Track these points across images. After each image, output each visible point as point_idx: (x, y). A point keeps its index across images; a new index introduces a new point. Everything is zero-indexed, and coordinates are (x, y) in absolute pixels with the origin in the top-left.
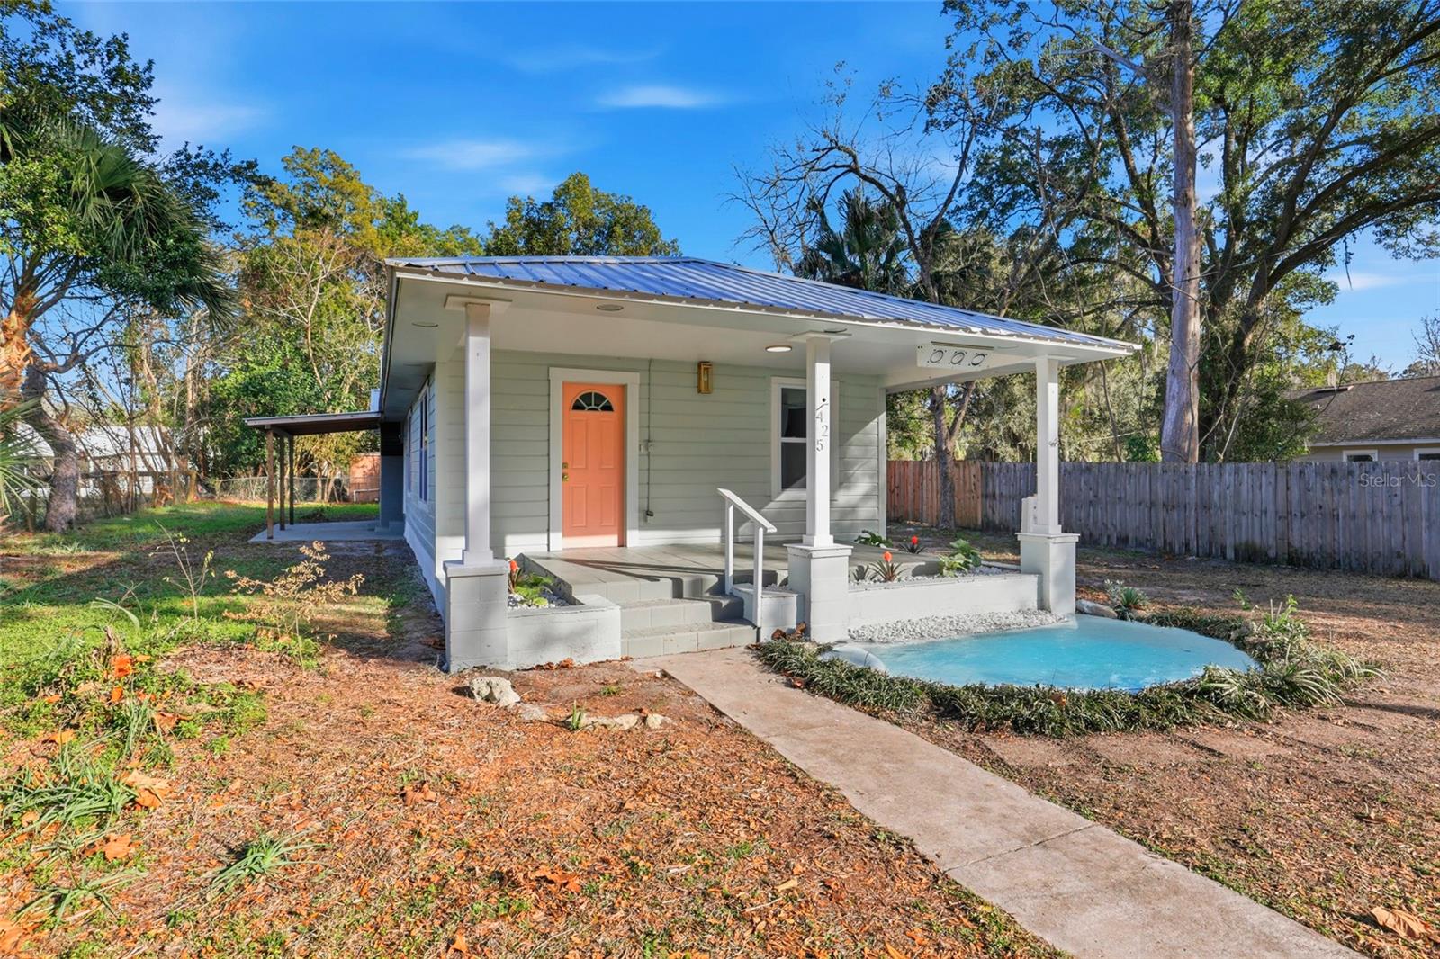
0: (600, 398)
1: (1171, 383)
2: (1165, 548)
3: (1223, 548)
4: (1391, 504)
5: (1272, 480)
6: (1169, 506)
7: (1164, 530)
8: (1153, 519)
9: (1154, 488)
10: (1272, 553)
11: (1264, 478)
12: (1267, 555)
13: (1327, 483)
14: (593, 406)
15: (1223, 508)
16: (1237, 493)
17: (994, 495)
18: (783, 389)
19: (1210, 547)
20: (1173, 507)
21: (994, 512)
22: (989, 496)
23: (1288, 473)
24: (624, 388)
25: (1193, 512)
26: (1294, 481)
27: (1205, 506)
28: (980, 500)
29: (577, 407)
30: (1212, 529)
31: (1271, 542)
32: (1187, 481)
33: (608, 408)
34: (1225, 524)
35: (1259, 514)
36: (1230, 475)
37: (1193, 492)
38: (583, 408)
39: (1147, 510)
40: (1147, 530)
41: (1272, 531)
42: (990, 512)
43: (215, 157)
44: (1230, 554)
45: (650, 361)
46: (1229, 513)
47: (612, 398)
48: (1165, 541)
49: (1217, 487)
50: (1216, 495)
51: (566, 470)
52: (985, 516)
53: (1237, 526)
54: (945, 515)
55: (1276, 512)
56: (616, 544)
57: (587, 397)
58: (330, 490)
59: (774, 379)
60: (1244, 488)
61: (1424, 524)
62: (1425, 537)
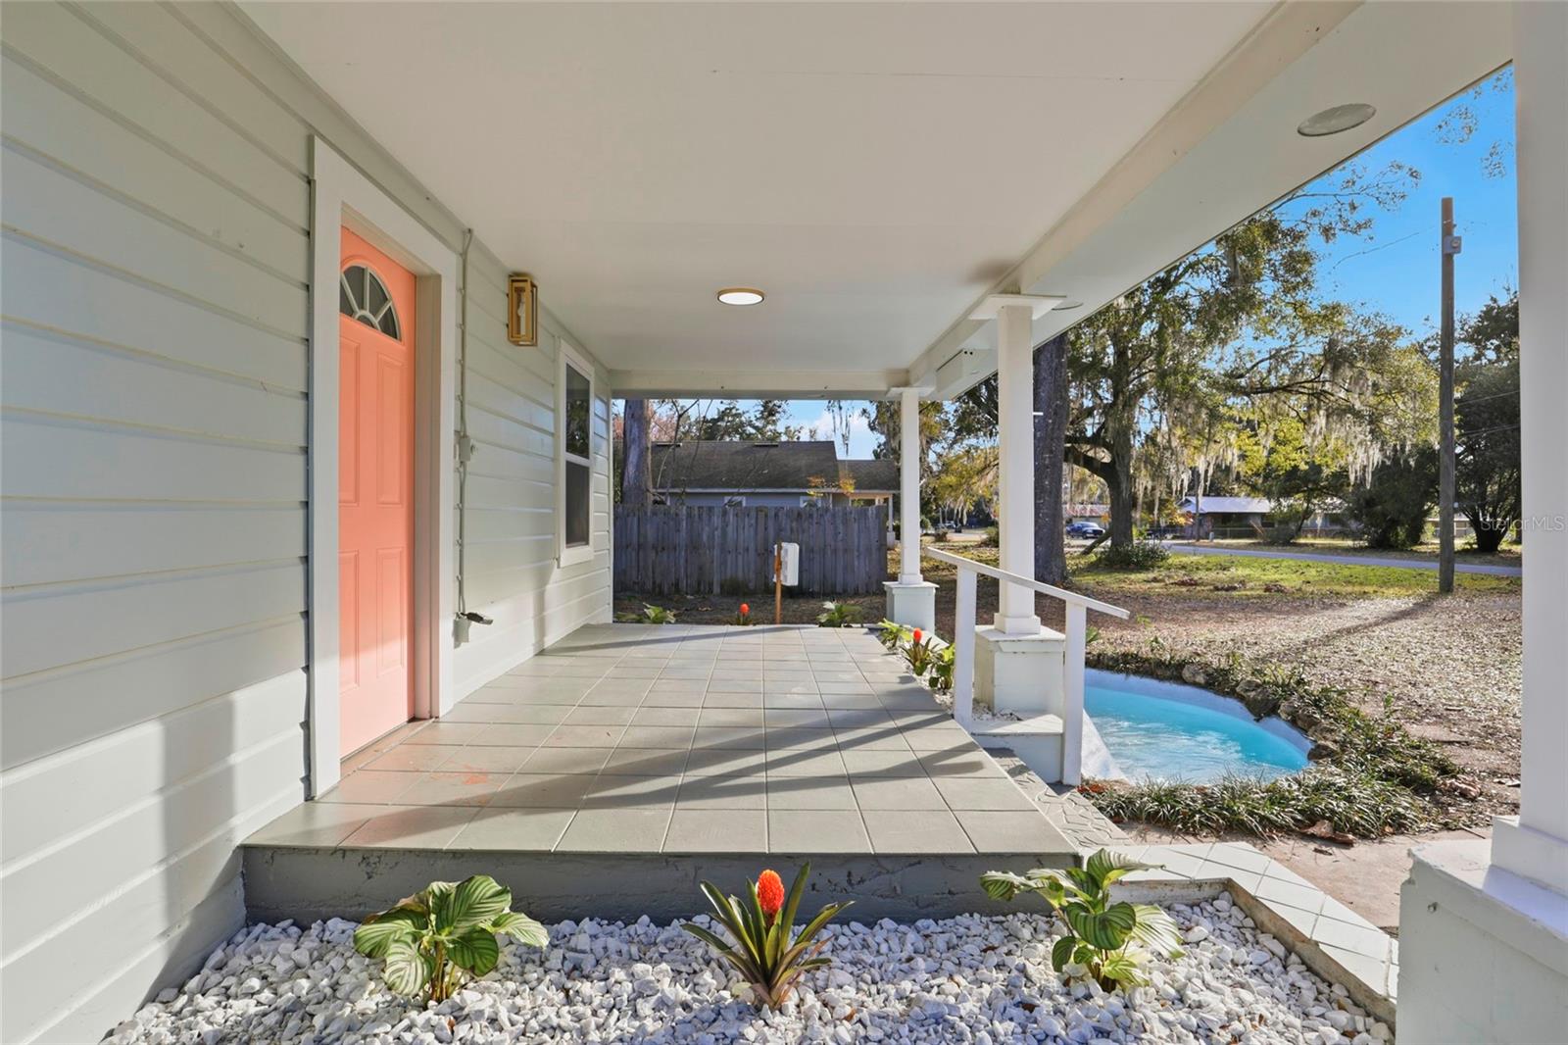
2: (654, 589)
3: (711, 585)
4: (835, 541)
5: (753, 521)
6: (660, 548)
7: (653, 573)
8: (641, 564)
9: (642, 531)
10: (751, 585)
11: (746, 520)
12: (747, 587)
13: (794, 524)
15: (711, 548)
16: (724, 533)
19: (699, 584)
20: (663, 549)
23: (766, 516)
25: (683, 553)
26: (771, 523)
27: (694, 546)
30: (700, 568)
31: (752, 576)
32: (678, 523)
34: (713, 562)
35: (742, 551)
36: (718, 517)
37: (683, 533)
39: (634, 554)
40: (634, 573)
41: (752, 567)
44: (717, 589)
46: (716, 552)
48: (654, 583)
49: (707, 529)
50: (705, 538)
53: (724, 563)
55: (756, 550)
60: (730, 529)
61: (856, 554)
62: (856, 563)
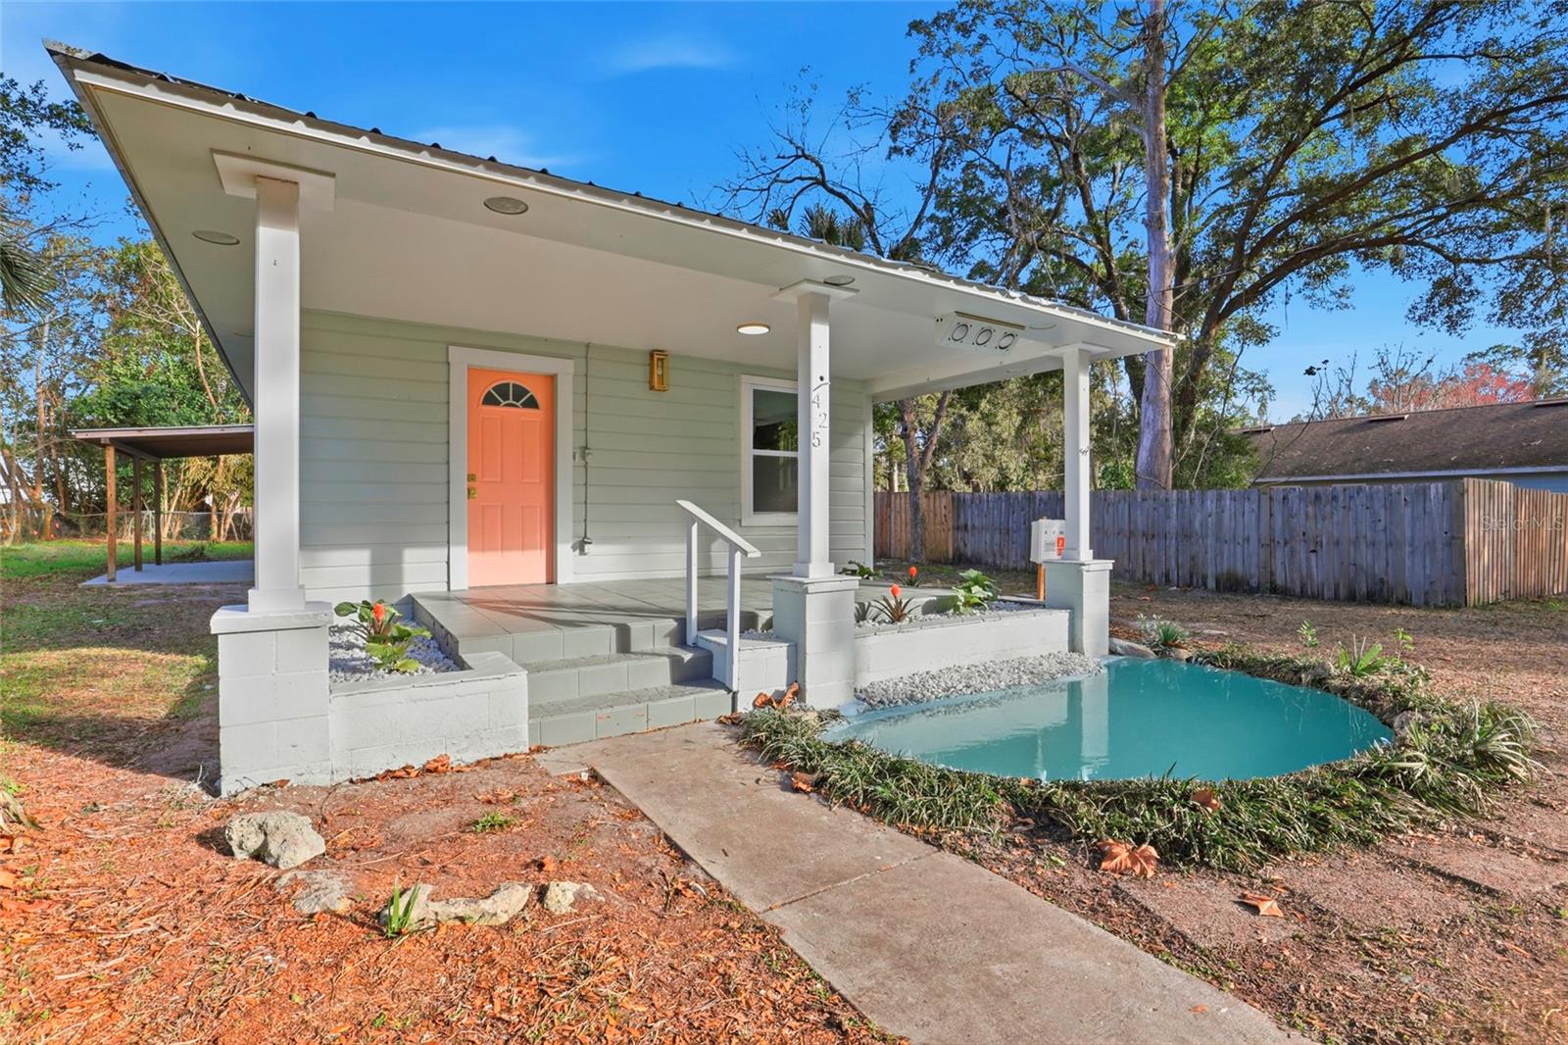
0: (520, 392)
1: (1146, 409)
2: (1144, 578)
3: (1205, 578)
4: (1374, 529)
5: (1255, 506)
6: (1148, 536)
7: (1144, 561)
8: (1132, 551)
9: (1133, 517)
10: (1254, 582)
11: (1246, 503)
12: (1249, 584)
13: (1310, 509)
14: (511, 401)
15: (1204, 537)
16: (1219, 522)
17: (966, 526)
18: (755, 391)
19: (1191, 577)
20: (1153, 536)
21: (965, 545)
22: (961, 528)
23: (1271, 499)
24: (552, 379)
25: (1174, 541)
26: (1277, 508)
27: (1186, 535)
28: (951, 533)
29: (489, 400)
30: (1193, 559)
31: (1254, 570)
32: (1167, 509)
33: (532, 403)
34: (1206, 552)
35: (1241, 542)
36: (1212, 501)
37: (1174, 522)
38: (498, 403)
39: (1125, 541)
40: (1126, 562)
41: (1254, 559)
42: (962, 544)
43: (19, 88)
44: (1211, 584)
45: (588, 346)
46: (1210, 541)
47: (537, 391)
48: (1144, 572)
49: (1199, 516)
50: (1197, 524)
51: (472, 484)
52: (956, 550)
53: (1219, 554)
54: (916, 548)
55: (1259, 541)
56: (545, 581)
57: (502, 390)
58: (228, 526)
59: (745, 378)
60: (1226, 515)
61: (1408, 549)
62: (1408, 563)
